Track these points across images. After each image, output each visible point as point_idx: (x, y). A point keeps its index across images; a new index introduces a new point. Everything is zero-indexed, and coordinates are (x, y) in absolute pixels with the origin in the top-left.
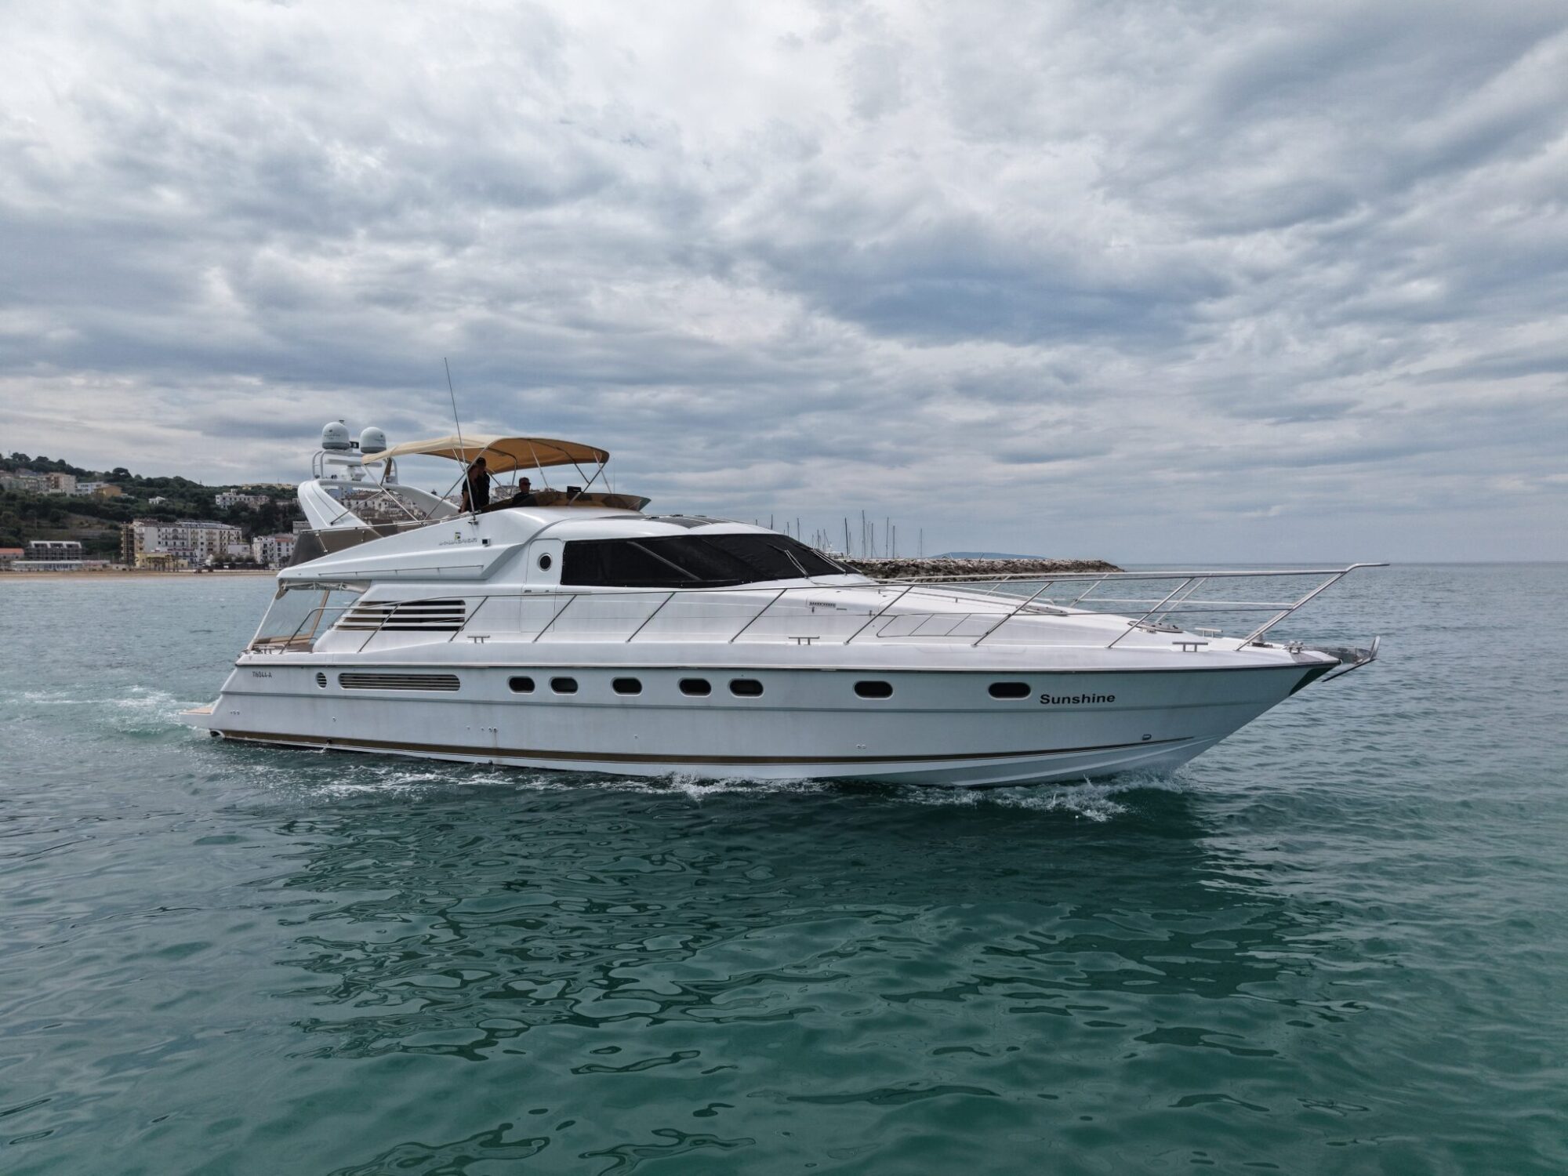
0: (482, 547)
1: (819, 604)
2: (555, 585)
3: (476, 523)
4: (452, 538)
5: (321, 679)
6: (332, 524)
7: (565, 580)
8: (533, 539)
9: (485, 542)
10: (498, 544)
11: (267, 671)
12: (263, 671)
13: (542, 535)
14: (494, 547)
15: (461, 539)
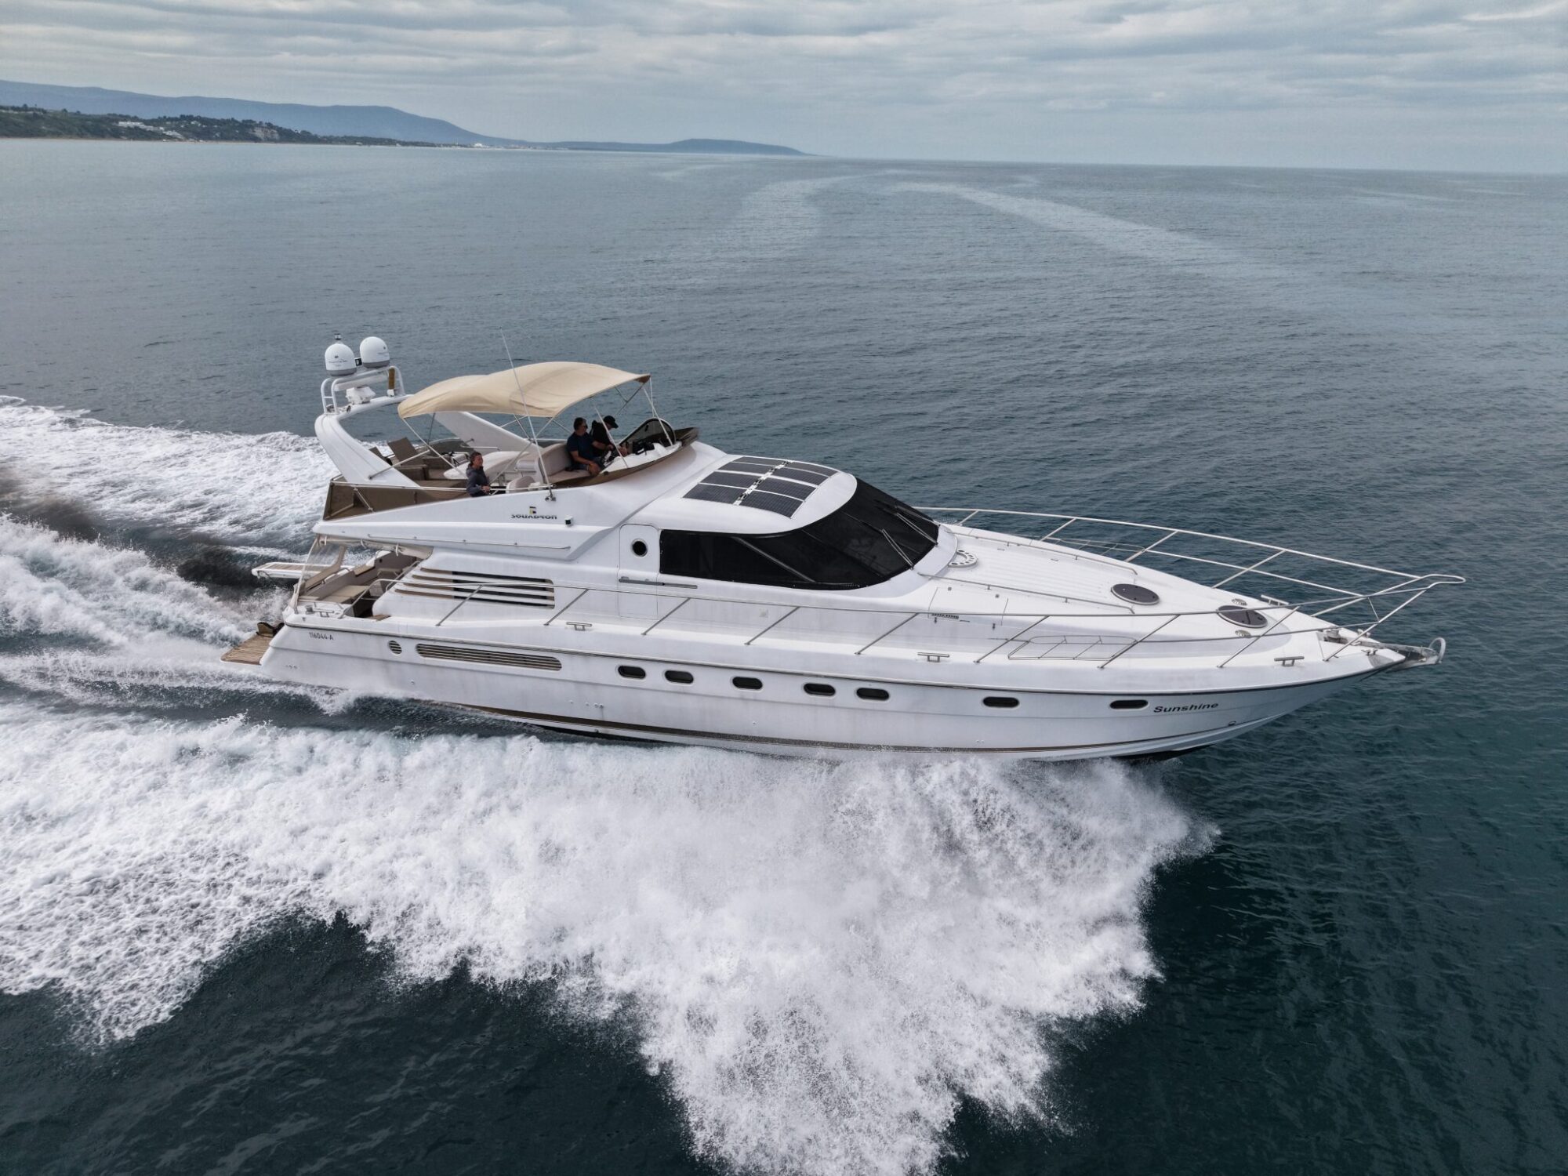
0: (563, 527)
1: (942, 615)
2: (654, 574)
3: (554, 499)
4: (527, 512)
5: (395, 648)
6: (371, 478)
7: (664, 569)
8: (623, 523)
9: (568, 522)
10: (584, 524)
11: (328, 634)
12: (323, 633)
13: (631, 521)
14: (579, 528)
15: (537, 514)
